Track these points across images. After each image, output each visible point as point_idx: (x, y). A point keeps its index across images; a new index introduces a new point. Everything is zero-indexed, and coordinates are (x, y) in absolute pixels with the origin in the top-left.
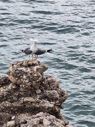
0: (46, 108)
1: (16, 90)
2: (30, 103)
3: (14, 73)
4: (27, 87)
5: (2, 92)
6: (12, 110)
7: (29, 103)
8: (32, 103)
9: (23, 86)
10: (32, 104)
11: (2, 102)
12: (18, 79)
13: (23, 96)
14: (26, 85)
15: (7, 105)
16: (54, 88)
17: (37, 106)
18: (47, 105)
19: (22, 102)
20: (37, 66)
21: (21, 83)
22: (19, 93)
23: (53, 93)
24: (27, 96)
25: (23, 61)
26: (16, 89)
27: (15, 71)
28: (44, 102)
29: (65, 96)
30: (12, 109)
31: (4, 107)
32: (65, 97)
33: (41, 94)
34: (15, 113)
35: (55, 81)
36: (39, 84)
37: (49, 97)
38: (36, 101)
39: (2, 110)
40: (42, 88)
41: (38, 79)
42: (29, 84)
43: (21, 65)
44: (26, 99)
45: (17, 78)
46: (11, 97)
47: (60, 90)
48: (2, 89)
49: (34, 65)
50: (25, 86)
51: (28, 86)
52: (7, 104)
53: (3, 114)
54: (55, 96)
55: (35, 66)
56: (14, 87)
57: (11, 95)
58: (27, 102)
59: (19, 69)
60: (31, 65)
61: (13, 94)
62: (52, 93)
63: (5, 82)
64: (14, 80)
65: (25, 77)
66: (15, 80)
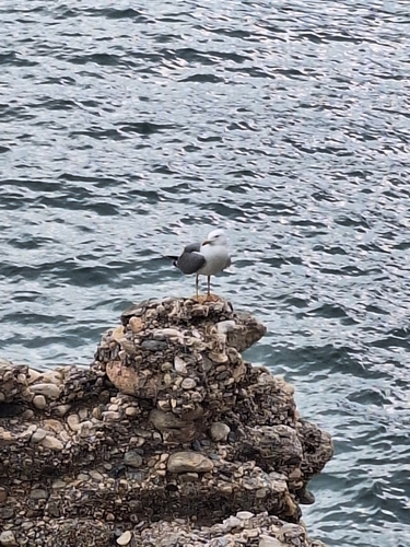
0: (258, 496)
1: (137, 422)
2: (196, 475)
3: (137, 349)
4: (189, 406)
5: (79, 432)
6: (120, 507)
7: (189, 474)
8: (202, 473)
9: (174, 405)
10: (204, 480)
11: (76, 475)
12: (149, 377)
13: (164, 448)
14: (186, 401)
15: (101, 485)
16: (277, 417)
17: (225, 488)
18: (265, 484)
19: (163, 473)
20: (227, 319)
21: (162, 394)
22: (150, 435)
23: (281, 437)
24: (180, 448)
25: (169, 303)
26: (137, 418)
27: (140, 344)
28: (249, 470)
29: (323, 448)
30: (119, 501)
31: (86, 497)
32: (324, 454)
33: (228, 442)
34: (128, 520)
35: (279, 391)
36: (234, 394)
37: (265, 451)
38: (218, 467)
39: (79, 508)
40: (231, 417)
41: (231, 376)
42: (197, 393)
43: (163, 319)
44: (178, 460)
45: (146, 372)
46: (116, 451)
47: (300, 424)
48: (77, 421)
49: (216, 316)
50: (180, 401)
51: (194, 403)
52: (101, 481)
53: (83, 524)
54: (287, 449)
55: (220, 321)
56: (130, 411)
57: (115, 444)
58: (184, 470)
59: (156, 332)
60: (203, 318)
61: (127, 440)
62: (276, 436)
63: (88, 391)
64: (133, 379)
65: (180, 365)
66: (137, 379)
